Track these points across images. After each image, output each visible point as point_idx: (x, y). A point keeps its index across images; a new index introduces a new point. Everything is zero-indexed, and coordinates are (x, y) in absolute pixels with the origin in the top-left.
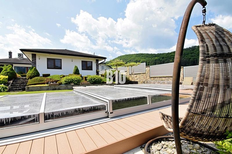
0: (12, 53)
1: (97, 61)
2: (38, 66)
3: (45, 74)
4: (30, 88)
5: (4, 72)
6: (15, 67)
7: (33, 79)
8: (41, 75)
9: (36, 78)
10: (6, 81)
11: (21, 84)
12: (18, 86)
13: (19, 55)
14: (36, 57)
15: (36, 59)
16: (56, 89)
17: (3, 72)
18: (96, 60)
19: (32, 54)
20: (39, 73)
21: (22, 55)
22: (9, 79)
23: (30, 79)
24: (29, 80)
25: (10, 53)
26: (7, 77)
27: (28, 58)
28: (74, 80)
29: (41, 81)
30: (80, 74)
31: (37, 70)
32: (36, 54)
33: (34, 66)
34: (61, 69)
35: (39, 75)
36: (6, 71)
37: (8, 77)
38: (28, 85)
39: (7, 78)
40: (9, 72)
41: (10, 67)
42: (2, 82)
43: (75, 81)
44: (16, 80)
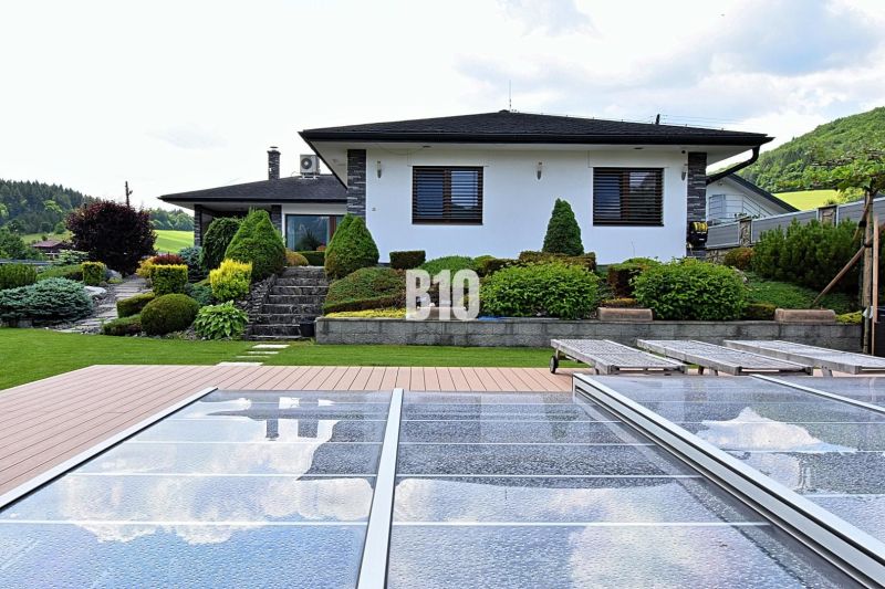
0: (278, 154)
1: (697, 162)
2: (374, 210)
3: (400, 254)
4: (334, 327)
5: (238, 246)
6: (287, 215)
7: (349, 278)
8: (384, 258)
9: (363, 271)
10: (245, 283)
11: (302, 300)
12: (286, 310)
13: (306, 161)
14: (363, 167)
15: (365, 175)
16: (455, 341)
17: (235, 243)
18: (691, 155)
19: (351, 153)
20: (373, 247)
21: (313, 160)
22: (256, 277)
23: (340, 277)
24: (335, 282)
25: (274, 156)
26: (248, 267)
27: (334, 174)
28: (553, 289)
29: (382, 290)
30: (586, 251)
31: (366, 230)
32: (364, 151)
33: (358, 210)
34: (479, 222)
35: (377, 256)
36: (248, 239)
37: (254, 266)
38: (327, 311)
39: (246, 274)
40: (255, 243)
41: (261, 218)
42: (230, 290)
43: (561, 296)
44: (282, 280)
